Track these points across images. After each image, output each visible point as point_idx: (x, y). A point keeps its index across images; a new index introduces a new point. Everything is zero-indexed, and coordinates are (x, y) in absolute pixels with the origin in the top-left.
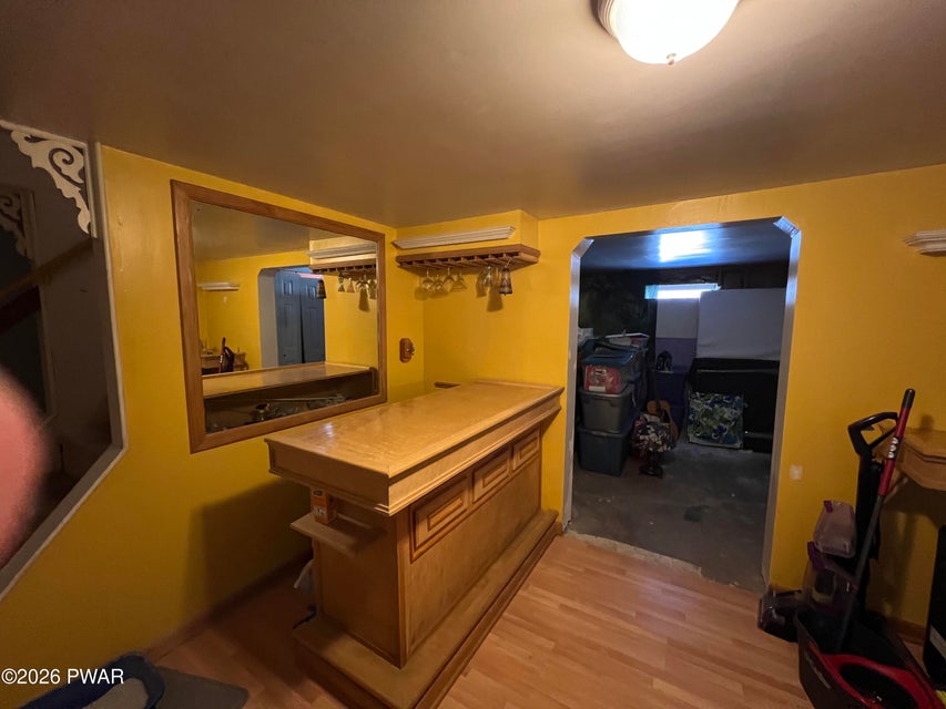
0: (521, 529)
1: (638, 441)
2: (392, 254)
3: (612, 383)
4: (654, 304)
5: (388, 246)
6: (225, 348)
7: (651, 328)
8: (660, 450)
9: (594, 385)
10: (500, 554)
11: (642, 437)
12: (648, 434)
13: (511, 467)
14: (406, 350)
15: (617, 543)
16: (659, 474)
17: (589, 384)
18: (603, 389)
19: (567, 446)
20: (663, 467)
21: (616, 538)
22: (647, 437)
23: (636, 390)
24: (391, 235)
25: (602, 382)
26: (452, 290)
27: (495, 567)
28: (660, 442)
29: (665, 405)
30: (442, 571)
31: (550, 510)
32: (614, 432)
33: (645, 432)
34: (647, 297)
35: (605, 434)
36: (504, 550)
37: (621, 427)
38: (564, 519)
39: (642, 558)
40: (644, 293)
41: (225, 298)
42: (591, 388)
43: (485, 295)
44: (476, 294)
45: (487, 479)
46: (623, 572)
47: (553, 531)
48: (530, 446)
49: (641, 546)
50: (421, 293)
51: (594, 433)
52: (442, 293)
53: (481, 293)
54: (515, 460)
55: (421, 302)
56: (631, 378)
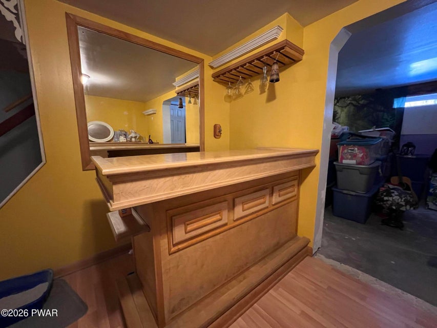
0: (278, 246)
1: (383, 201)
2: (209, 73)
3: (362, 157)
4: (401, 111)
5: (206, 68)
6: (150, 140)
7: (398, 126)
8: (403, 209)
9: (347, 159)
10: (260, 261)
11: (386, 198)
12: (391, 196)
13: (270, 201)
14: (217, 132)
15: (360, 272)
16: (401, 227)
17: (343, 158)
18: (354, 162)
19: (320, 194)
20: (404, 222)
21: (358, 267)
22: (391, 199)
23: (382, 164)
24: (208, 60)
25: (354, 156)
26: (245, 94)
27: (252, 269)
28: (403, 203)
29: (406, 180)
30: (203, 265)
31: (304, 237)
32: (361, 192)
33: (389, 194)
34: (396, 106)
35: (354, 193)
36: (264, 258)
37: (368, 190)
38: (315, 245)
39: (384, 290)
40: (392, 103)
41: (152, 118)
42: (344, 161)
43: (265, 92)
44: (259, 92)
45: (246, 206)
46: (363, 298)
47: (305, 251)
48: (289, 190)
49: (382, 279)
50: (229, 98)
51: (345, 192)
52: (240, 95)
53: (262, 91)
54: (274, 197)
55: (228, 104)
56: (378, 156)
